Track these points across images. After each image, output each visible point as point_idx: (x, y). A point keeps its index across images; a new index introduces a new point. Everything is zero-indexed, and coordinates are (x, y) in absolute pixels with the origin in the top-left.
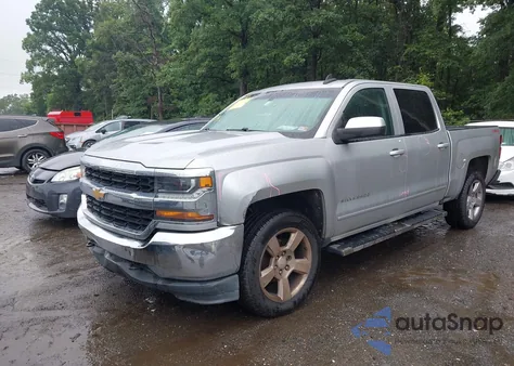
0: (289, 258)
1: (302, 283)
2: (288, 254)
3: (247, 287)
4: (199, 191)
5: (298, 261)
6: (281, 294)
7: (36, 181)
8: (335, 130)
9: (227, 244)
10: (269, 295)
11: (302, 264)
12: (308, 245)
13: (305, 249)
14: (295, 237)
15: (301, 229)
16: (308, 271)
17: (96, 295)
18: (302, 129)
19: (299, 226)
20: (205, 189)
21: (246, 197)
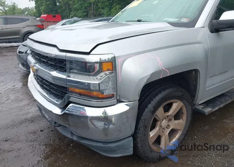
0: (170, 120)
1: (177, 136)
2: (169, 118)
3: (139, 145)
4: (102, 74)
5: (176, 122)
6: (162, 145)
7: (20, 52)
8: (211, 22)
9: (124, 116)
10: (154, 148)
11: (179, 124)
12: (184, 110)
13: (182, 113)
14: (176, 106)
15: (181, 100)
16: (183, 129)
17: (42, 131)
18: (185, 20)
19: (180, 98)
20: (107, 72)
21: (142, 79)
